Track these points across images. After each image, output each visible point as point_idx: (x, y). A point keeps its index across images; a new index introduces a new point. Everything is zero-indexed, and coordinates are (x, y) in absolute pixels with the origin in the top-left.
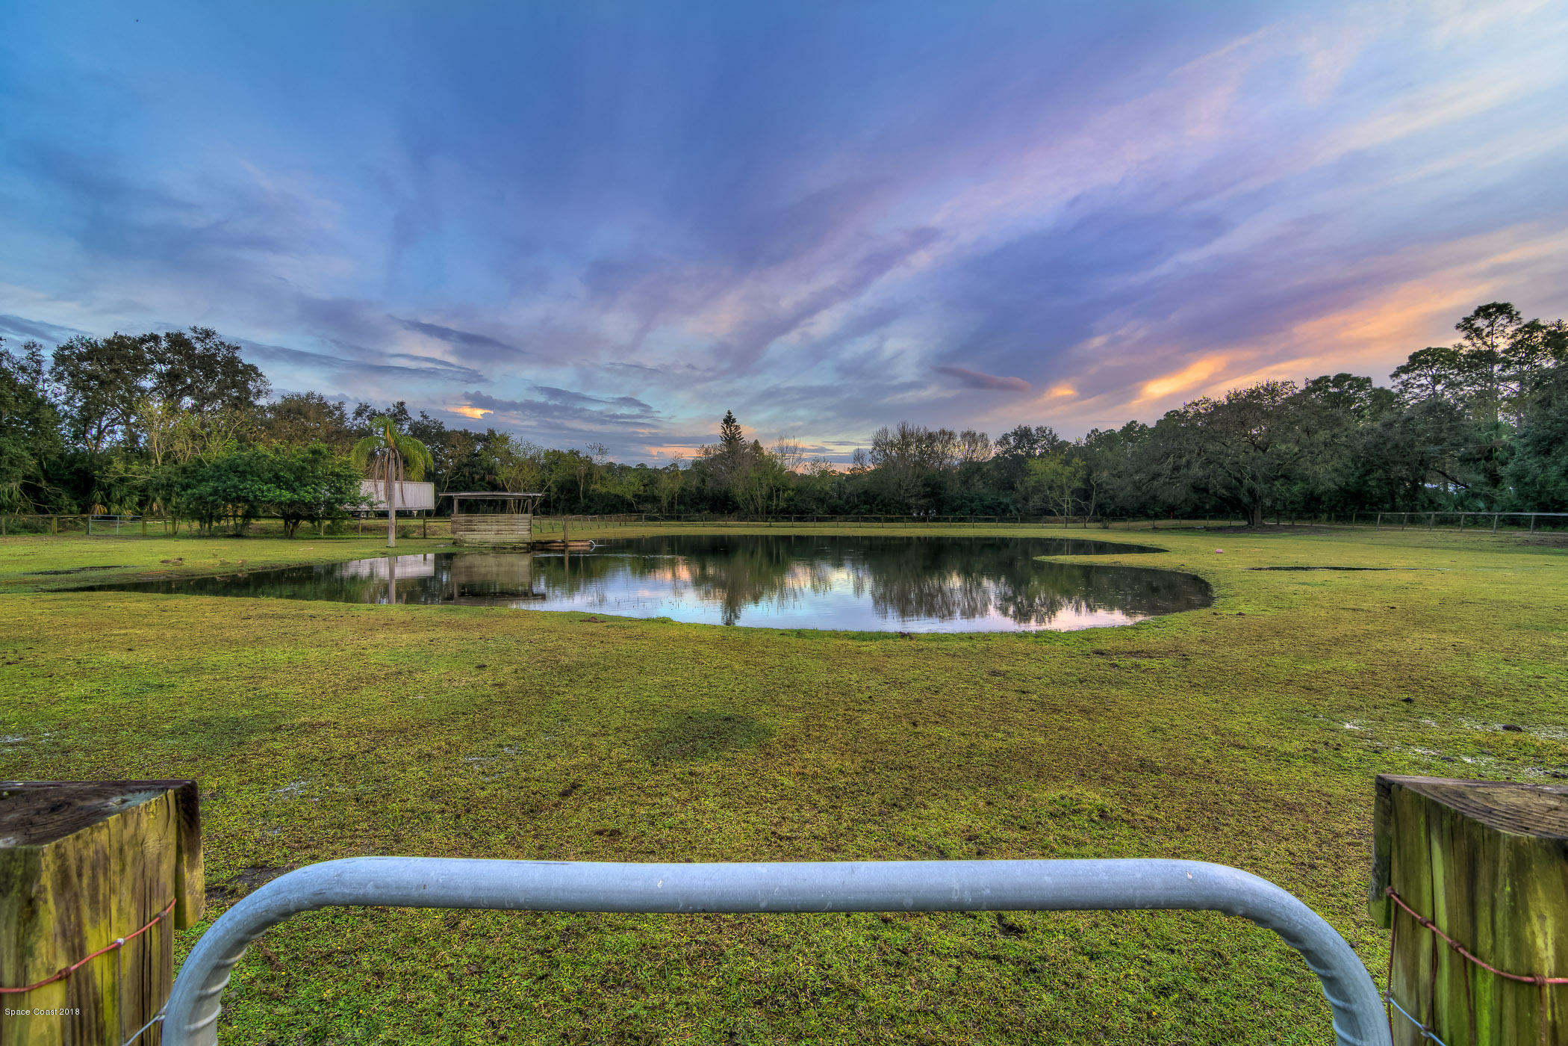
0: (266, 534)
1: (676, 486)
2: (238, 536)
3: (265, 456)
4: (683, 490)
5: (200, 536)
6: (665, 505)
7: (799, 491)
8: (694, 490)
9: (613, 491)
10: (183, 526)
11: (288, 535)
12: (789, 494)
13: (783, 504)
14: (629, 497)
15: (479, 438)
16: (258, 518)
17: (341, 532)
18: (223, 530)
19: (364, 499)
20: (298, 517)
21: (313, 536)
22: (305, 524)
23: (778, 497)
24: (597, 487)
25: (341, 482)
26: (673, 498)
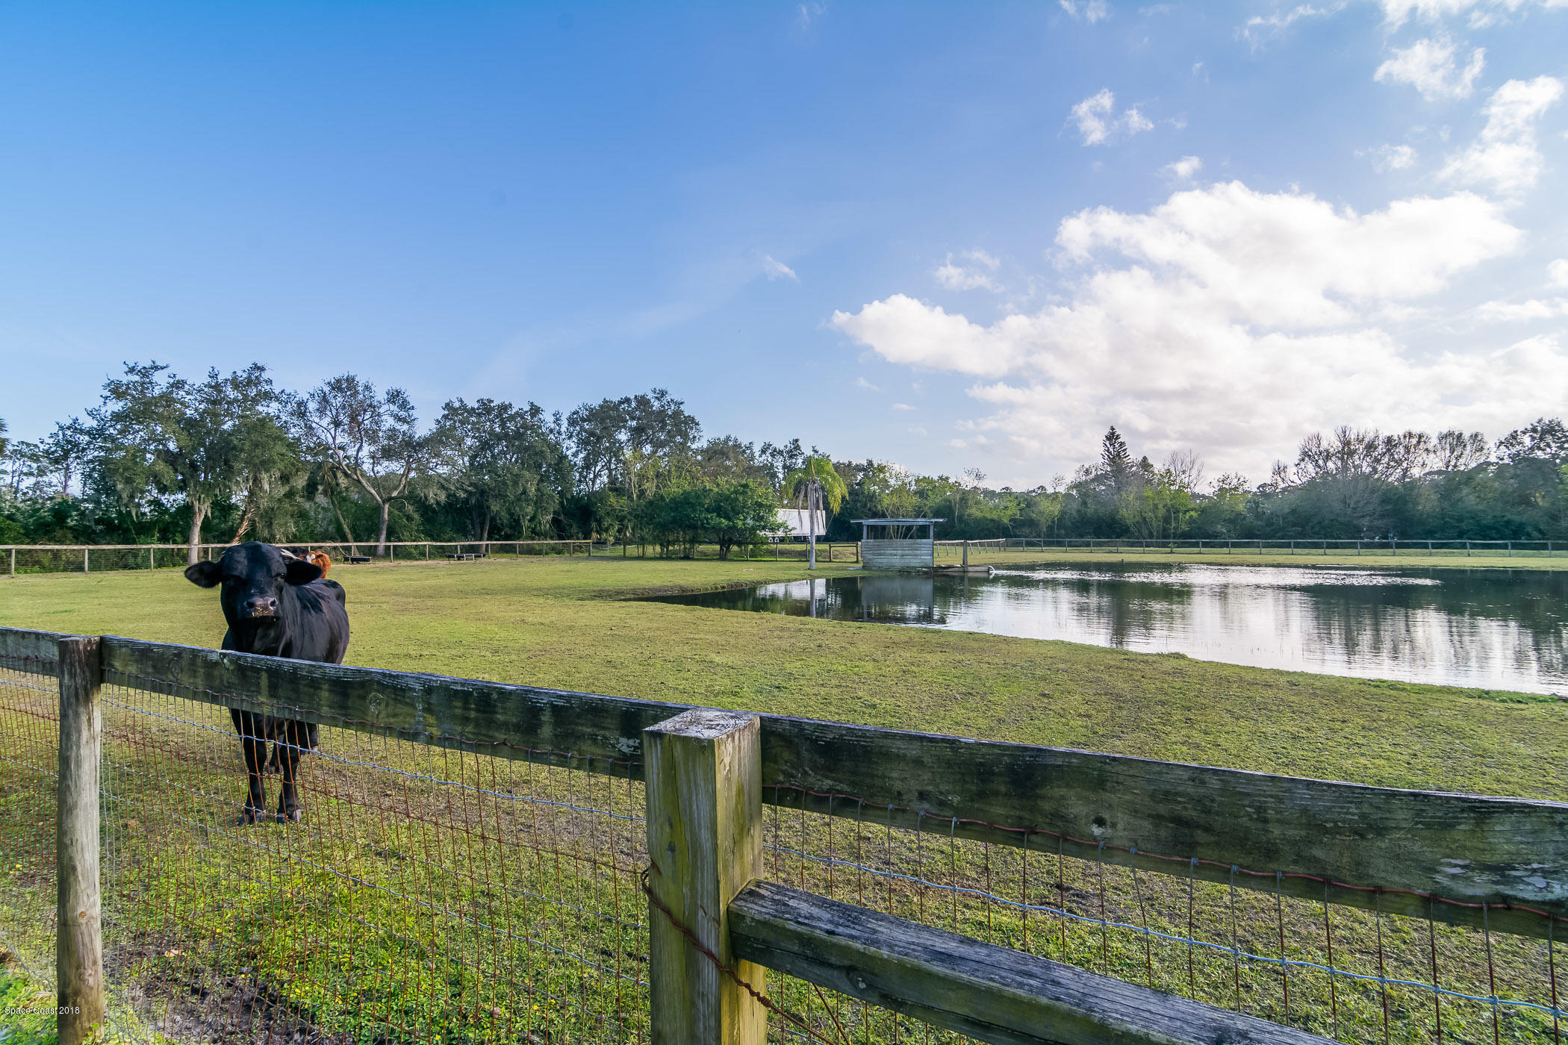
0: (706, 557)
1: (1055, 509)
2: (687, 558)
3: (711, 490)
4: (1063, 513)
5: (661, 558)
6: (1045, 529)
7: (1203, 511)
8: (1075, 514)
9: (988, 516)
10: (650, 550)
11: (723, 557)
12: (1191, 516)
13: (1185, 527)
14: (1006, 521)
15: (859, 468)
16: (701, 543)
17: (761, 556)
18: (674, 552)
19: (779, 526)
20: (731, 542)
21: (740, 558)
22: (735, 548)
23: (1176, 519)
24: (975, 512)
25: (762, 511)
26: (1053, 522)
